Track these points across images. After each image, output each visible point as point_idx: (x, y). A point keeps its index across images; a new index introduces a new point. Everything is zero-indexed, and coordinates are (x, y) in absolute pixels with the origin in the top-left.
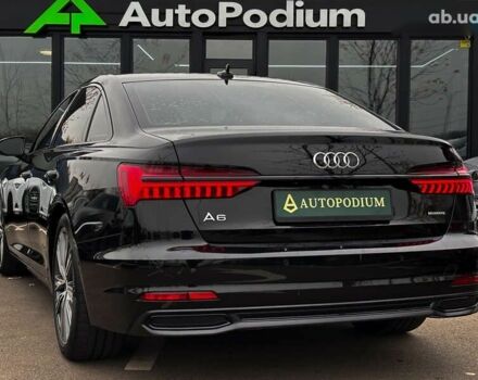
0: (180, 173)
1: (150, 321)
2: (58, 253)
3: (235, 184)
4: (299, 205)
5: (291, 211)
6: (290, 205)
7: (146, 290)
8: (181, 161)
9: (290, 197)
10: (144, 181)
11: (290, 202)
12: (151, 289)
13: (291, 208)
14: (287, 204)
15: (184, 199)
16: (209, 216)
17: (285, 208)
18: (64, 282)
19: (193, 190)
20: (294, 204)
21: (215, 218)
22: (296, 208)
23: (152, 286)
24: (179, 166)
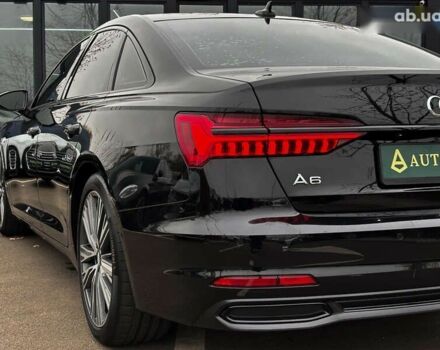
0: (263, 123)
1: (227, 312)
2: (85, 220)
3: (331, 137)
4: (408, 163)
5: (400, 171)
6: (398, 163)
7: (217, 274)
8: (264, 108)
9: (397, 152)
10: (214, 134)
11: (398, 159)
12: (224, 274)
13: (400, 167)
14: (395, 163)
15: (267, 157)
16: (300, 178)
17: (393, 167)
18: (93, 254)
19: (279, 144)
20: (403, 162)
21: (308, 180)
22: (405, 167)
23: (226, 270)
24: (262, 114)
